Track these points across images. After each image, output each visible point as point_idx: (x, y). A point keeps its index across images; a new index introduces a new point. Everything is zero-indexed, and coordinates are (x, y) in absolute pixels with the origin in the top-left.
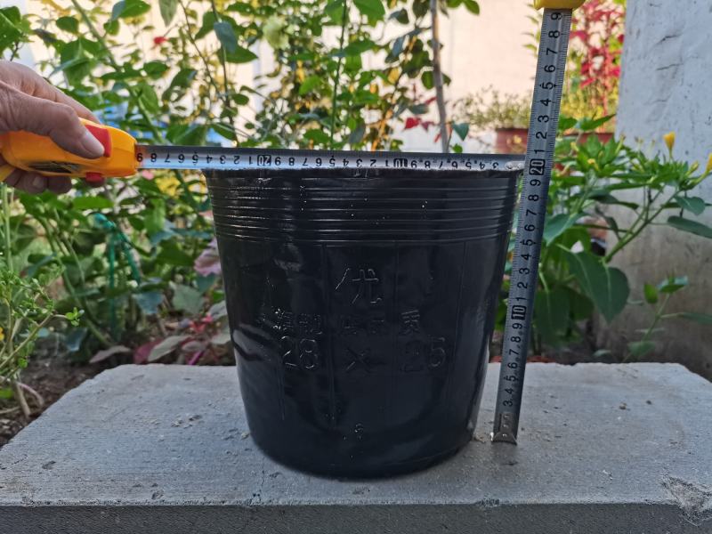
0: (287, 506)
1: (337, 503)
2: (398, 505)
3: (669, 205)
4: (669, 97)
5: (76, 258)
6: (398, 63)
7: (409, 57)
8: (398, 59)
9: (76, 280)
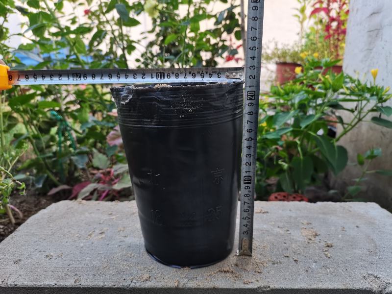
3: (373, 110)
4: (374, 47)
5: (40, 135)
6: (222, 26)
7: (228, 22)
8: (221, 23)
9: (40, 147)
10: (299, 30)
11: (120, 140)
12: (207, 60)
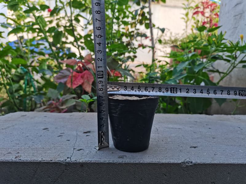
0: (84, 163)
1: (110, 162)
2: (141, 163)
4: (238, 26)
5: (12, 83)
6: (136, 20)
7: (140, 18)
8: (136, 18)
9: (11, 91)
10: (184, 27)
11: (65, 80)
12: (127, 41)
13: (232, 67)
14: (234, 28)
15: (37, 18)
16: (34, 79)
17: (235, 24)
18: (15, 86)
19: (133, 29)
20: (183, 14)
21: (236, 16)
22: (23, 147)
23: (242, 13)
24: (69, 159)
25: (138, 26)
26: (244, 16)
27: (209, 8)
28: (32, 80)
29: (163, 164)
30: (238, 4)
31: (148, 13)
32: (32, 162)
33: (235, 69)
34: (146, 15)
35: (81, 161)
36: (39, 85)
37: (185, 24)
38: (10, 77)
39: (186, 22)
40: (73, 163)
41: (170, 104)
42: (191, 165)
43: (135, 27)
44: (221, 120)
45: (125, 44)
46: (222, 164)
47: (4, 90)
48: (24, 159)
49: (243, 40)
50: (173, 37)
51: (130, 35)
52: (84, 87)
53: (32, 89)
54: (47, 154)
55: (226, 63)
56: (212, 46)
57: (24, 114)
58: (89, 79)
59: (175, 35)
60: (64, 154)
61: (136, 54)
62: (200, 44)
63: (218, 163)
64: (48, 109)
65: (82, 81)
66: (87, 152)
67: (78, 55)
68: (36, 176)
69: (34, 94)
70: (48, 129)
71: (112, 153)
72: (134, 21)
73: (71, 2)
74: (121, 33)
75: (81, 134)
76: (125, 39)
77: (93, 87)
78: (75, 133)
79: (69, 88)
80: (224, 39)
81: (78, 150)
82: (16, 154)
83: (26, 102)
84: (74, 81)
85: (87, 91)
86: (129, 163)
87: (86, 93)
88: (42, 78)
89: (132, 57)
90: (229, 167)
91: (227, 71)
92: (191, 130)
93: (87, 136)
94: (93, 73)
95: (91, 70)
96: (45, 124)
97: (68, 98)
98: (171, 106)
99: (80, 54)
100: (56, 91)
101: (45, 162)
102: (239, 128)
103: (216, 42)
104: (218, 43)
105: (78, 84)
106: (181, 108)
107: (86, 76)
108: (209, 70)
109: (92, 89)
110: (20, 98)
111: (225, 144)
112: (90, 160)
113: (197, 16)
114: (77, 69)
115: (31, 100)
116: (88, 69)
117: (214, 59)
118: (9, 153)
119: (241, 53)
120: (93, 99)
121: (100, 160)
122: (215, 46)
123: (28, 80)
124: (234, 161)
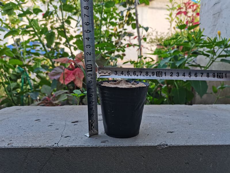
0: (70, 147)
1: (93, 146)
2: (121, 147)
4: (217, 23)
5: (10, 82)
6: (123, 21)
7: (127, 19)
8: (123, 19)
9: (9, 89)
10: (169, 27)
11: (58, 77)
12: (116, 41)
13: (211, 61)
14: (213, 25)
15: (30, 21)
16: (30, 77)
17: (215, 22)
18: (13, 85)
19: (121, 29)
20: (168, 15)
21: (215, 14)
22: (16, 136)
23: (220, 12)
24: (56, 145)
25: (126, 26)
26: (222, 15)
27: (191, 8)
28: (29, 78)
29: (141, 147)
30: (216, 4)
31: (134, 14)
32: (22, 148)
33: (214, 62)
34: (133, 15)
35: (67, 146)
36: (35, 83)
37: (169, 24)
38: (8, 76)
39: (171, 22)
40: (60, 148)
41: (155, 97)
42: (166, 148)
43: (123, 27)
44: (199, 109)
45: (114, 44)
46: (194, 146)
47: (3, 88)
48: (16, 145)
49: (221, 36)
50: (159, 36)
51: (118, 35)
52: (75, 83)
53: (29, 87)
54: (36, 141)
55: (206, 58)
56: (192, 42)
57: (19, 108)
58: (80, 75)
59: (161, 34)
60: (52, 141)
61: (125, 53)
62: (181, 41)
63: (191, 145)
64: (42, 104)
65: (74, 78)
66: (74, 138)
67: (70, 55)
68: (26, 160)
69: (30, 91)
70: (40, 120)
71: (96, 138)
72: (121, 22)
73: (62, 6)
74: (110, 33)
75: (69, 123)
76: (114, 39)
77: (84, 83)
78: (64, 123)
79: (62, 84)
80: (203, 36)
81: (65, 137)
82: (8, 142)
83: (23, 99)
84: (67, 77)
85: (78, 86)
86: (111, 147)
87: (78, 88)
88: (38, 76)
89: (121, 55)
90: (201, 148)
91: (207, 65)
92: (170, 118)
93: (75, 125)
94: (83, 69)
95: (81, 67)
96: (38, 116)
97: (61, 93)
98: (157, 99)
99: (72, 53)
100: (50, 88)
101: (34, 148)
102: (215, 115)
103: (195, 38)
104: (197, 39)
105: (70, 80)
106: (166, 100)
107: (77, 73)
108: (190, 64)
109: (83, 84)
110: (17, 96)
111: (200, 129)
112: (76, 145)
113: (180, 16)
114: (69, 67)
115: (27, 97)
116: (79, 66)
117: (194, 55)
118: (2, 141)
119: (219, 49)
120: (84, 94)
121: (84, 145)
122: (195, 42)
123: (24, 79)
124: (206, 143)
